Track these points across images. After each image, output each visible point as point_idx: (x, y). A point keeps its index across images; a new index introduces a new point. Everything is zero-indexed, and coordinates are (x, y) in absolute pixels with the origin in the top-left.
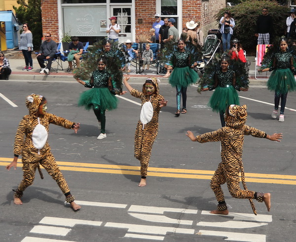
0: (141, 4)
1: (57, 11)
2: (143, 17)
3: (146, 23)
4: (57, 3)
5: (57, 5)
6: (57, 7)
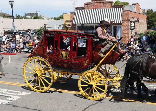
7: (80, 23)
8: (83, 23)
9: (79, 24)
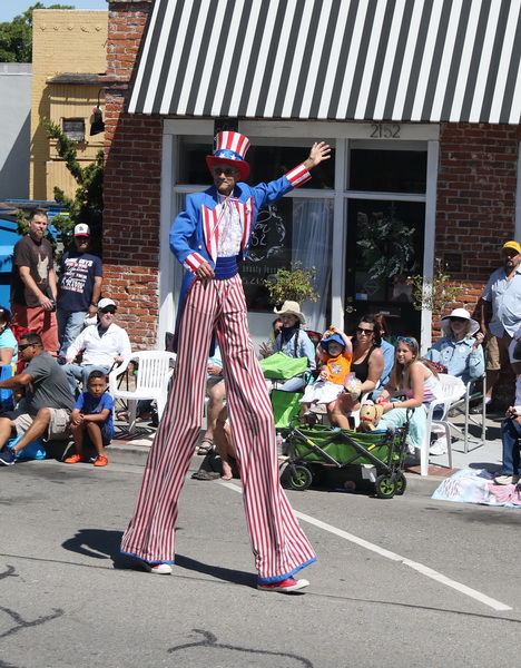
0: (458, 201)
1: (158, 210)
2: (463, 248)
3: (474, 270)
4: (159, 181)
5: (159, 188)
6: (158, 196)
7: (199, 110)
8: (233, 112)
9: (190, 115)
